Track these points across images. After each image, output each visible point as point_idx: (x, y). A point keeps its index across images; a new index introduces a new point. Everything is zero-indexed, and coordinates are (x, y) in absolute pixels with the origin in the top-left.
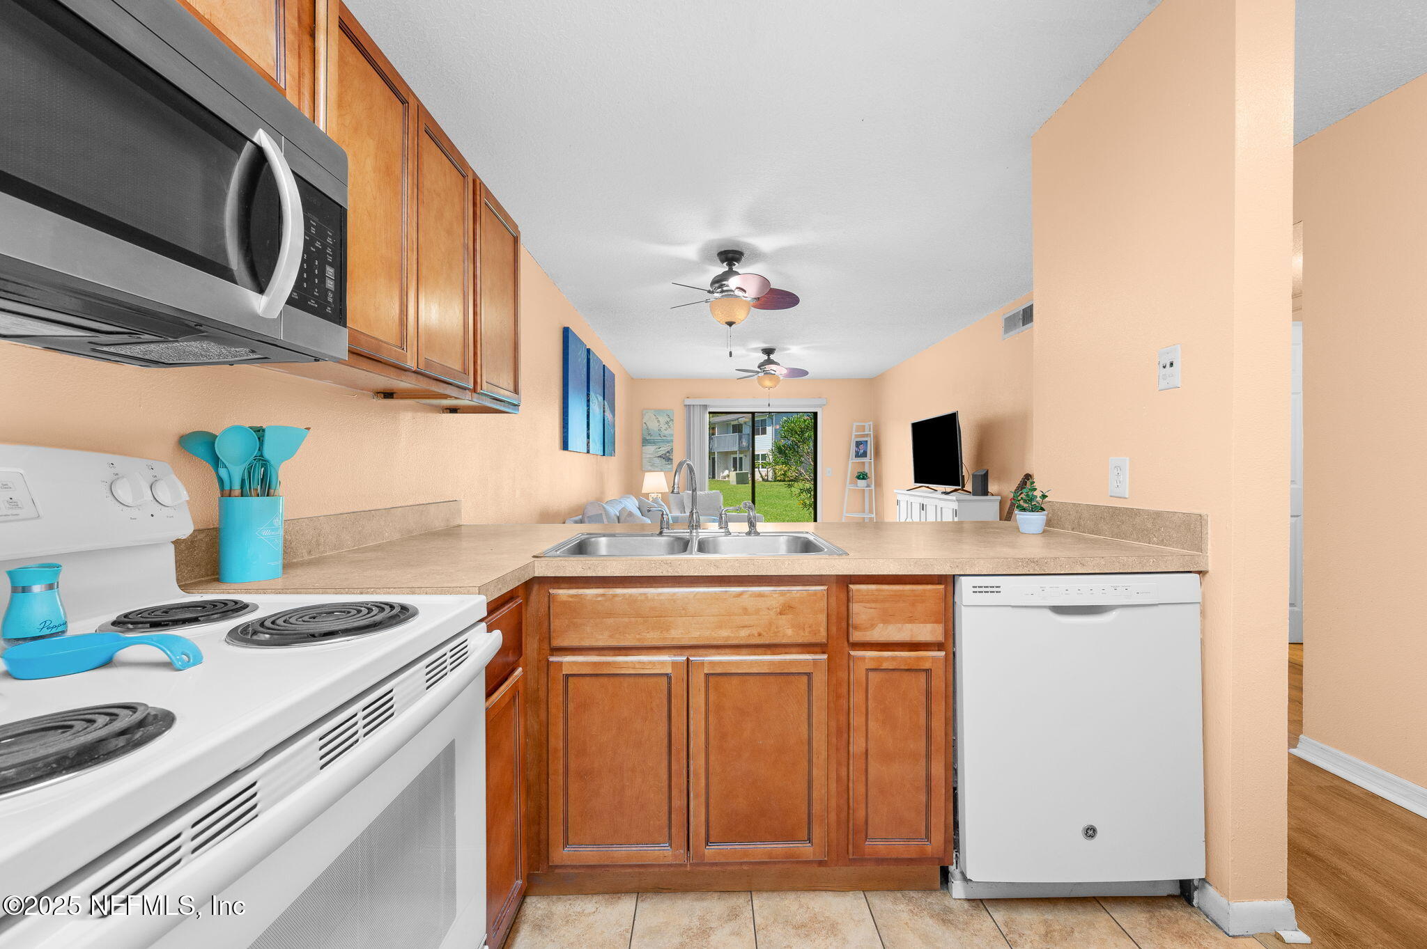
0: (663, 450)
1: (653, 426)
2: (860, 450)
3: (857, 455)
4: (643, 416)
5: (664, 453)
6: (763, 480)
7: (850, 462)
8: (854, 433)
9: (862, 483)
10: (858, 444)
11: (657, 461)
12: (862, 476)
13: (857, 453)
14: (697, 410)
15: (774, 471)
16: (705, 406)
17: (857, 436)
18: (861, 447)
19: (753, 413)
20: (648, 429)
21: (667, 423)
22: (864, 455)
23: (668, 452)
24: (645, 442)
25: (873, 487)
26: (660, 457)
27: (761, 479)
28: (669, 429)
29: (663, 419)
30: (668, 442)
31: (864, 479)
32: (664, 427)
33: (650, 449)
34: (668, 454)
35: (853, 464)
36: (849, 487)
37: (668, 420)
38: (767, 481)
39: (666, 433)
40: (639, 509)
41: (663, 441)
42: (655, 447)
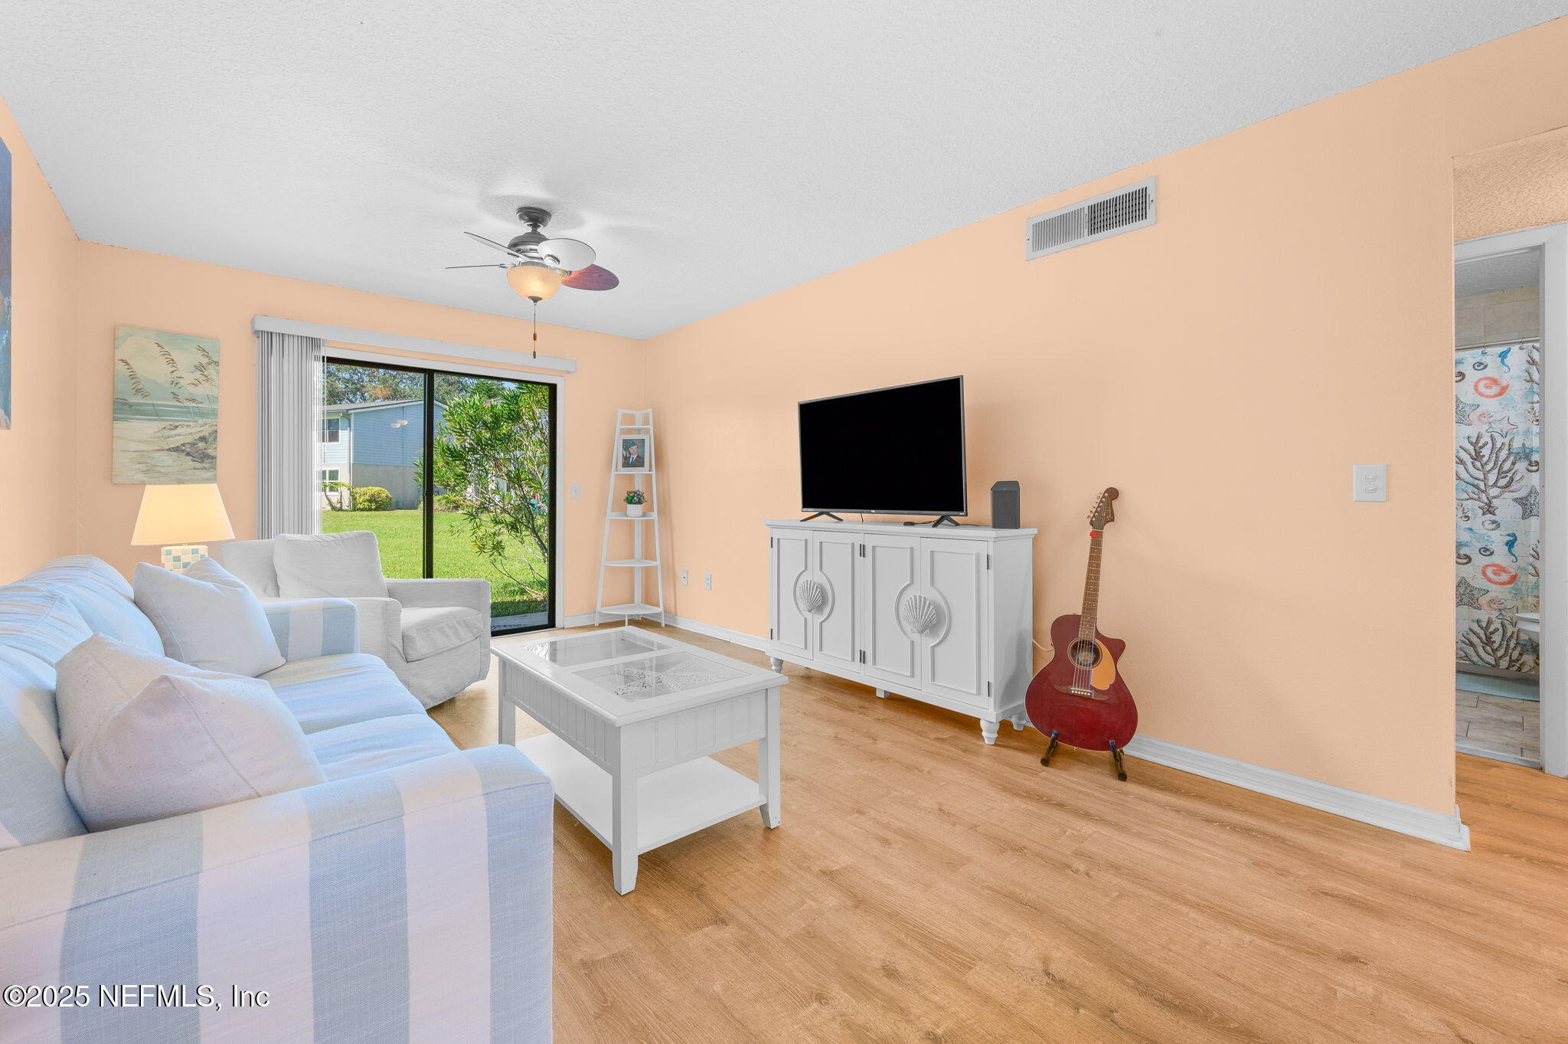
0: (186, 434)
1: (153, 370)
2: (633, 458)
3: (627, 463)
4: (114, 341)
5: (190, 439)
6: (334, 508)
7: (613, 473)
8: (619, 427)
9: (634, 510)
10: (627, 444)
11: (168, 460)
12: (634, 498)
13: (626, 459)
14: (292, 348)
15: (353, 496)
16: (314, 343)
17: (623, 431)
18: (633, 449)
19: (430, 373)
20: (132, 376)
21: (200, 368)
22: (639, 462)
23: (203, 439)
24: (122, 409)
25: (654, 515)
26: (177, 449)
27: (329, 508)
28: (206, 384)
29: (186, 359)
30: (202, 414)
31: (639, 502)
32: (188, 377)
33: (143, 430)
34: (201, 445)
35: (616, 480)
36: (612, 515)
37: (204, 361)
38: (341, 509)
39: (199, 391)
40: (135, 602)
41: (187, 412)
42: (160, 425)
